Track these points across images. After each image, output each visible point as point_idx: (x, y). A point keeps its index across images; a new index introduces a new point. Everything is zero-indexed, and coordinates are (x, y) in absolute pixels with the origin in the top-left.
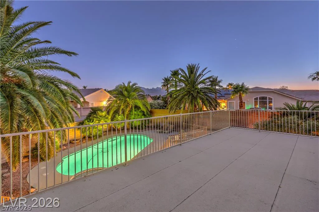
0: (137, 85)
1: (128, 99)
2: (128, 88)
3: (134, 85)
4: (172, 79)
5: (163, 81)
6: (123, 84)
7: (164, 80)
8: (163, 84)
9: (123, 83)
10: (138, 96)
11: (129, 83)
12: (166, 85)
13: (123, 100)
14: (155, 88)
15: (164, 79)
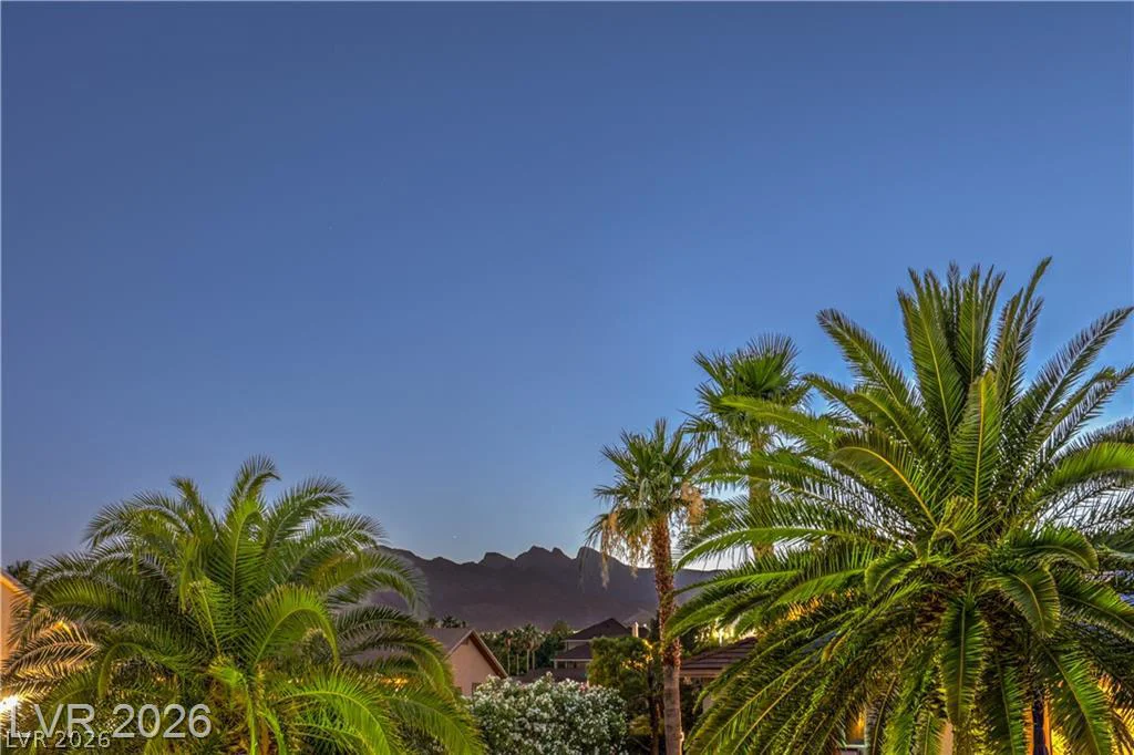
0: (335, 511)
1: (226, 671)
2: (235, 541)
3: (304, 512)
4: (712, 443)
5: (614, 477)
6: (177, 497)
7: (624, 465)
8: (608, 506)
9: (187, 487)
10: (344, 629)
11: (253, 480)
12: (650, 513)
13: (168, 673)
14: (513, 557)
15: (622, 447)
